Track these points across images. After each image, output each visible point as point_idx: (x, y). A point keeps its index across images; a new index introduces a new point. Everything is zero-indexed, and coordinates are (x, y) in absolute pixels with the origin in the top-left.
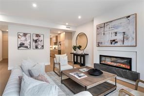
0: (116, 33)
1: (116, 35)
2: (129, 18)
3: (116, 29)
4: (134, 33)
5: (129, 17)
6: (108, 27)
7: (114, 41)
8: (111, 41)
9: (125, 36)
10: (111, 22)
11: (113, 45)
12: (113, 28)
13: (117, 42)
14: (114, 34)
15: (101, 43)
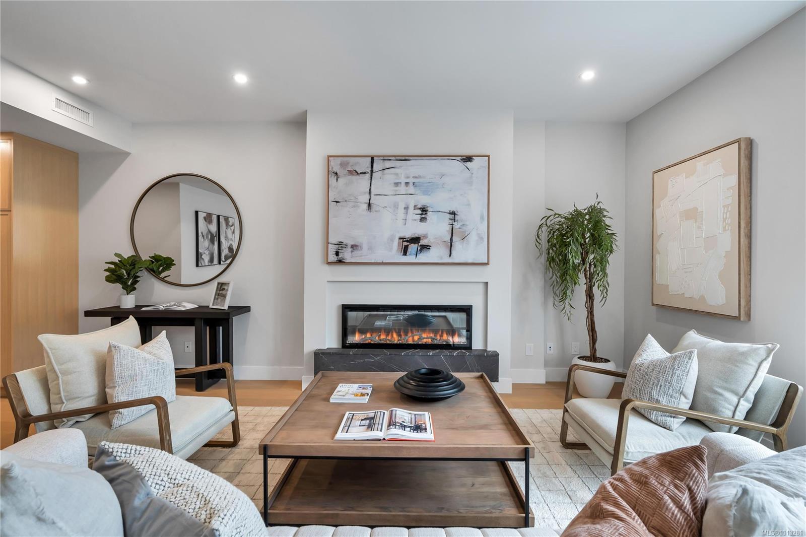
0: (424, 210)
1: (423, 220)
2: (468, 164)
3: (426, 192)
4: (482, 218)
5: (468, 159)
6: (390, 176)
7: (415, 240)
8: (402, 239)
9: (457, 225)
10: (405, 158)
11: (410, 258)
12: (411, 189)
13: (425, 247)
14: (414, 215)
15: (354, 247)
